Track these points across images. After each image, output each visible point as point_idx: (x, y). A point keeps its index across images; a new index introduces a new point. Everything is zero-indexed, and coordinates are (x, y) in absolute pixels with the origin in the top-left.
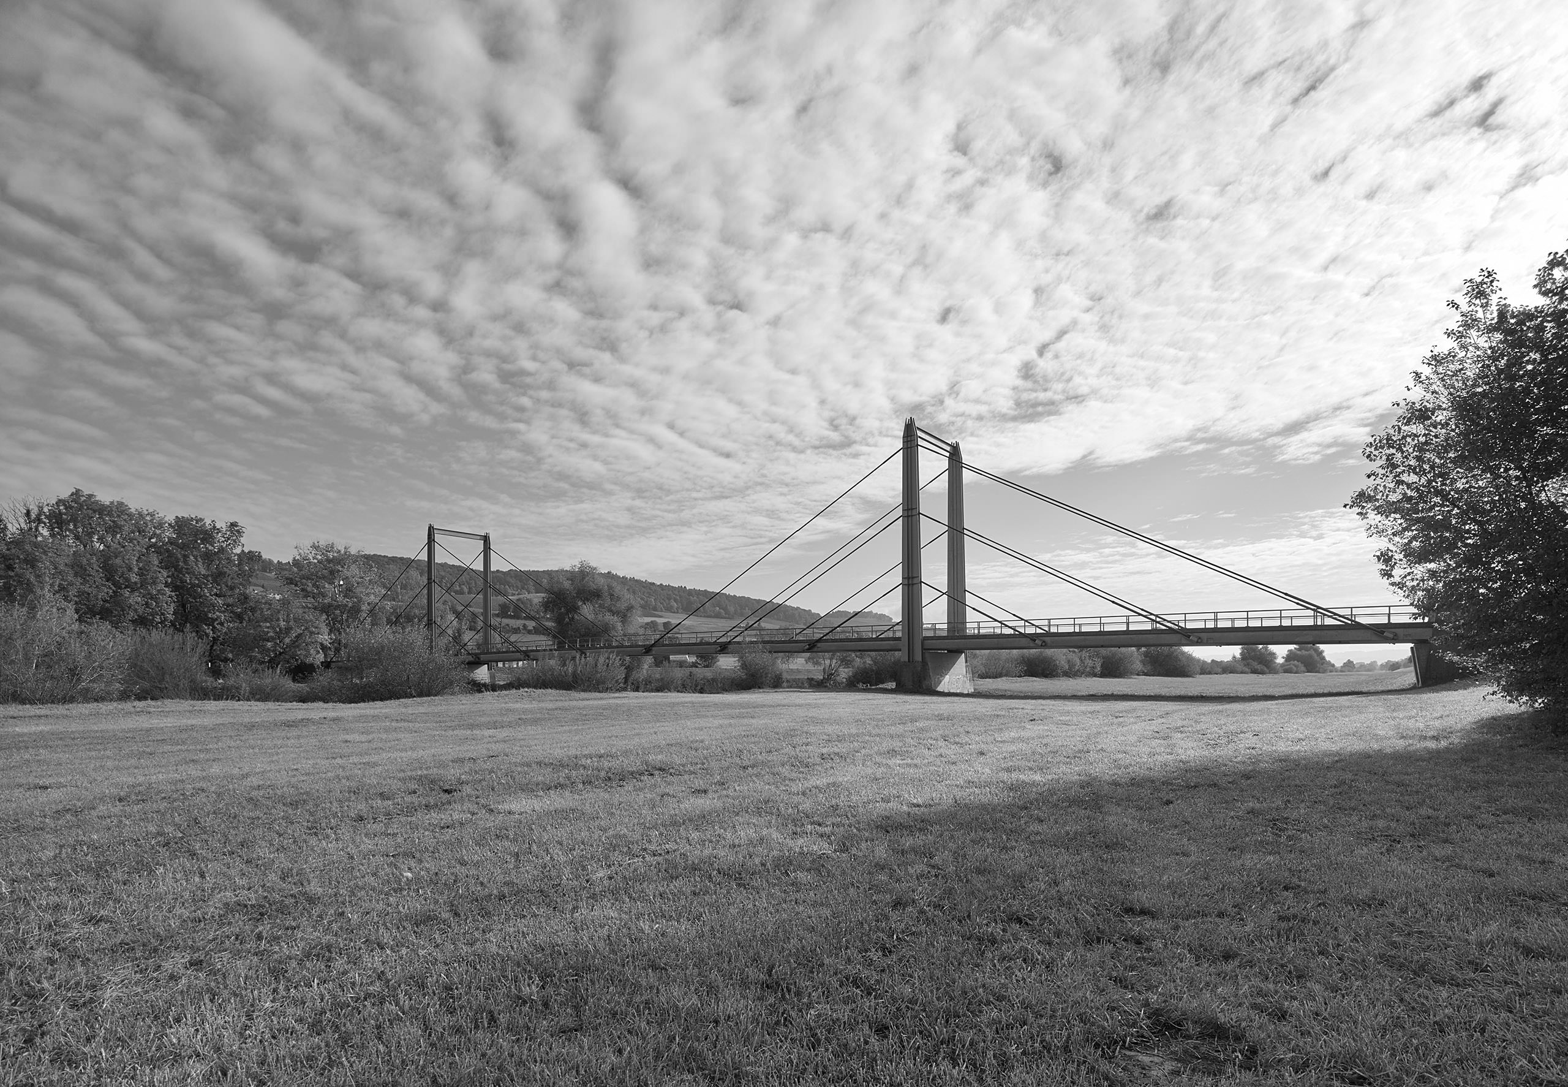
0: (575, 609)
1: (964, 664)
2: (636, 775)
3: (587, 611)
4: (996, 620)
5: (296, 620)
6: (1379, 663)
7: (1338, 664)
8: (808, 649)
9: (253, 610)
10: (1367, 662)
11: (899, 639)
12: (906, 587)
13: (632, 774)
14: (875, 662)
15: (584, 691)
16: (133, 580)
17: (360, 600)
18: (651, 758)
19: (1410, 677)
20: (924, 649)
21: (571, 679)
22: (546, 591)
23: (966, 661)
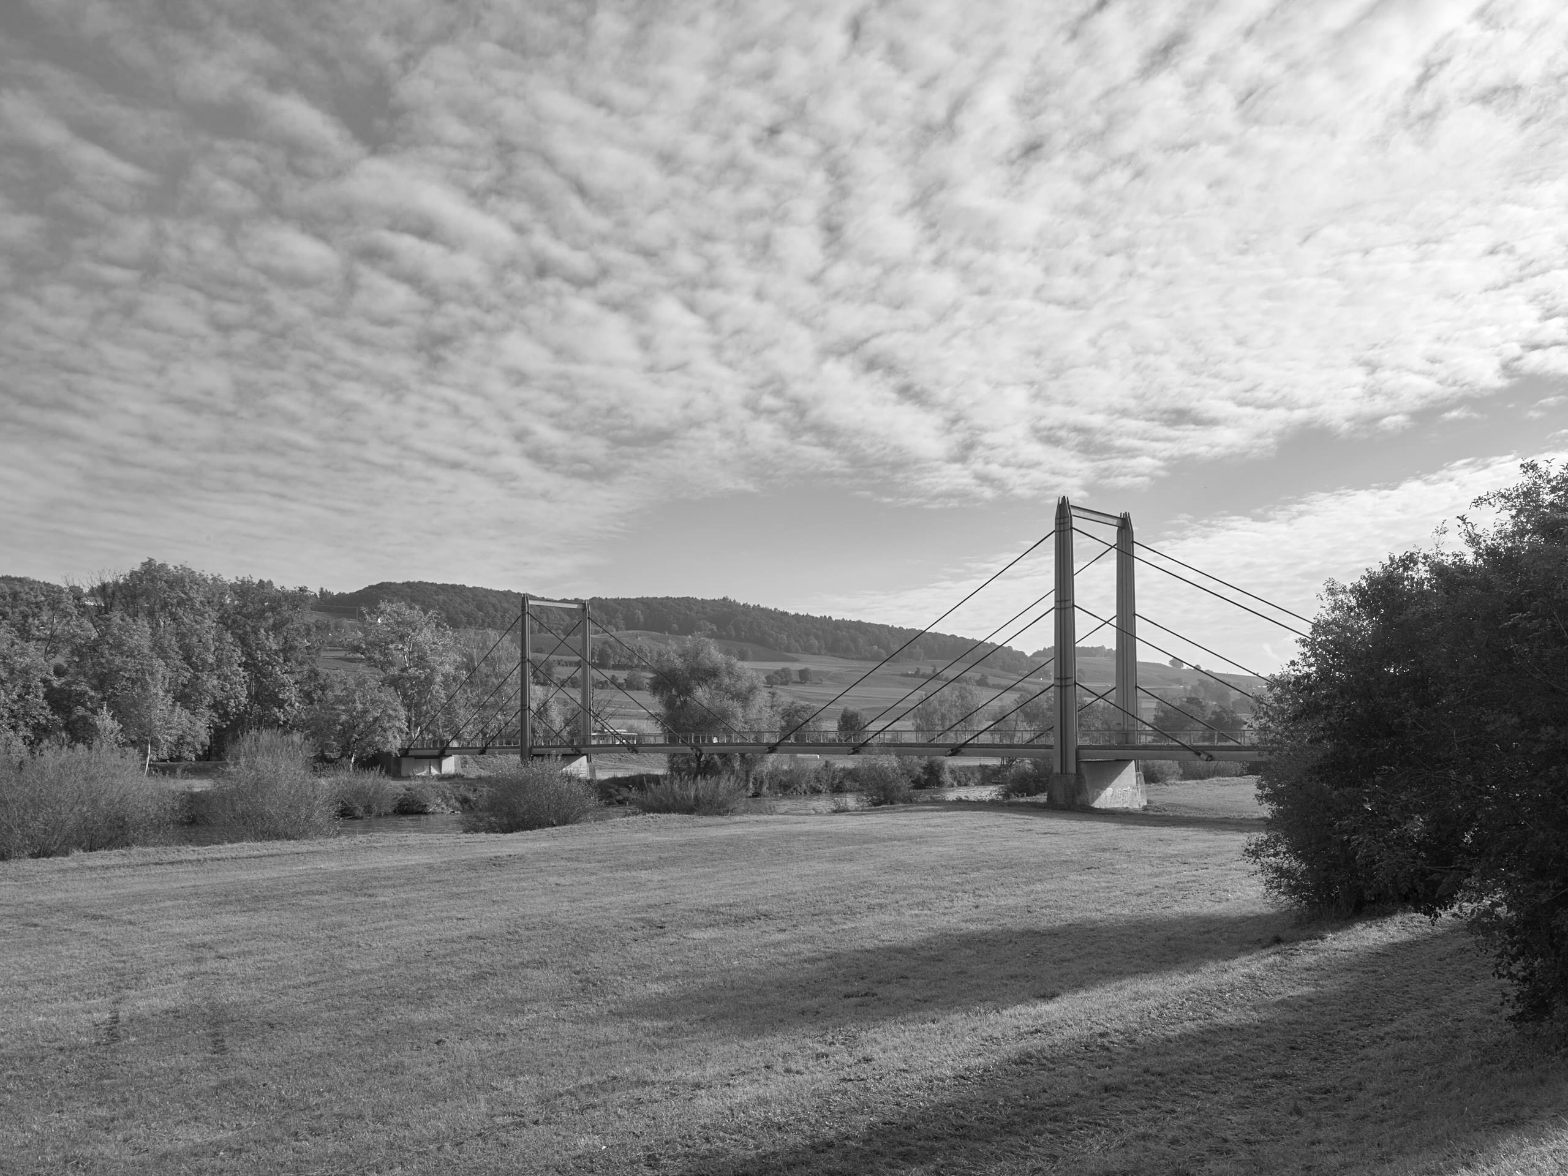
0: (688, 691)
1: (1134, 773)
2: (751, 919)
3: (702, 694)
5: (373, 702)
9: (323, 688)
11: (1050, 747)
12: (1059, 689)
13: (748, 918)
14: (1035, 765)
15: (706, 814)
16: (210, 661)
17: (433, 670)
18: (760, 907)
20: (1078, 759)
21: (692, 803)
22: (654, 671)
23: (1137, 769)
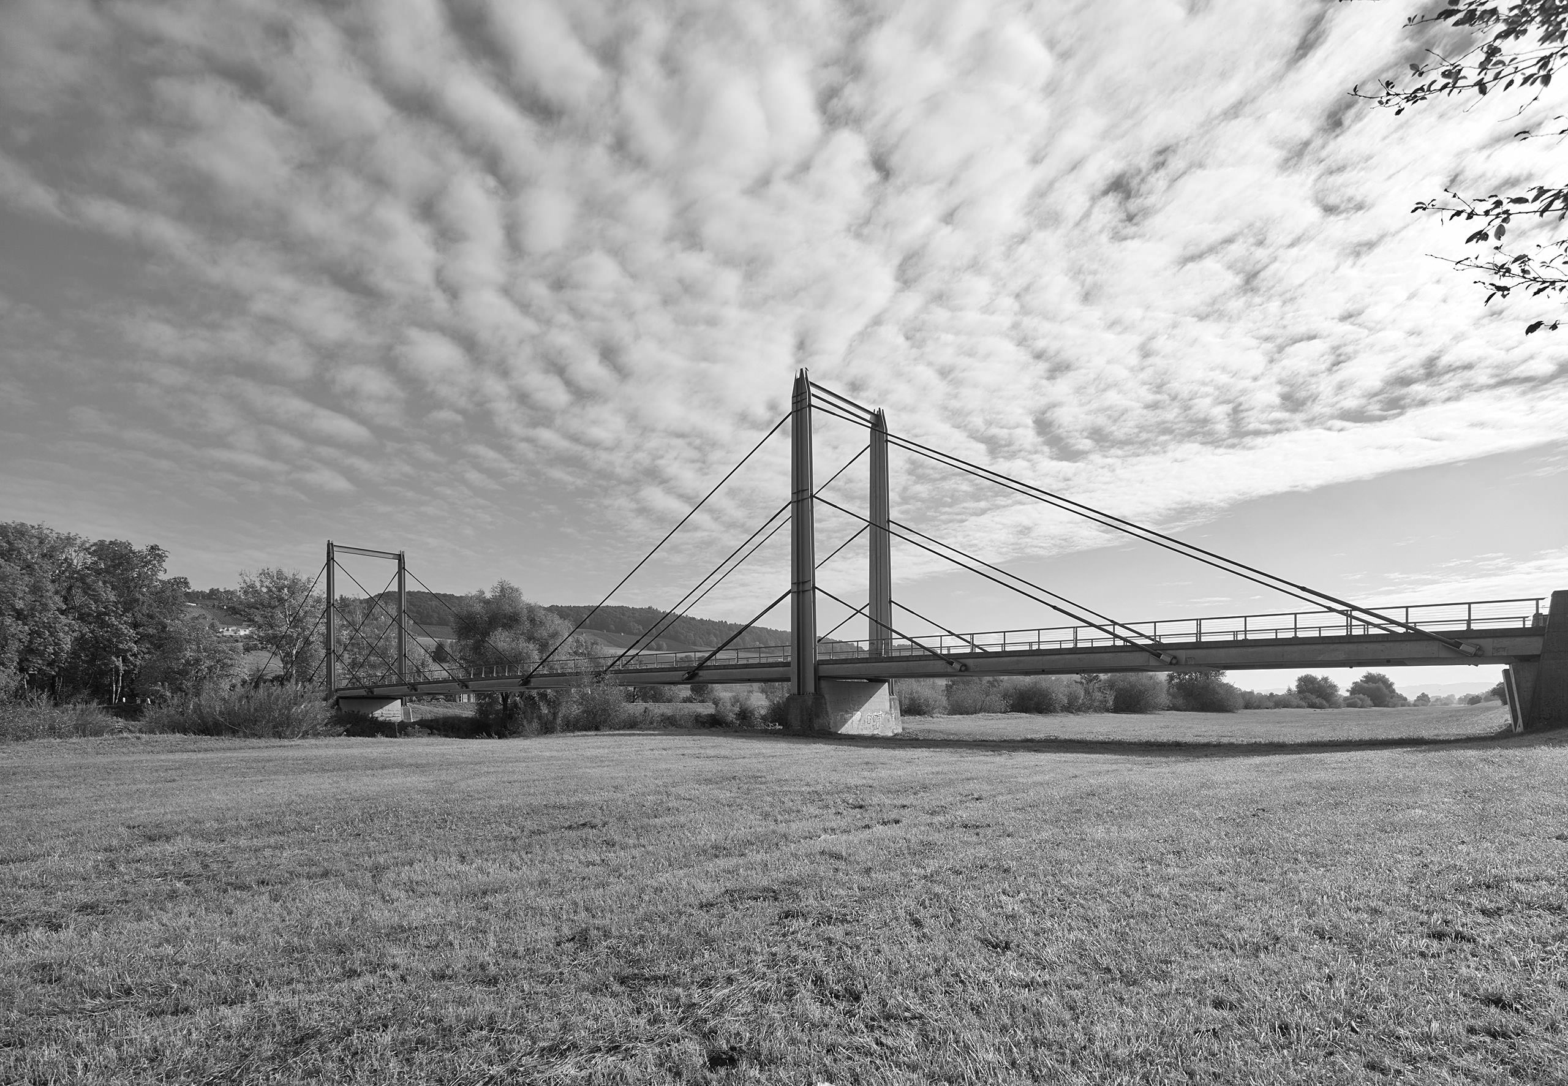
0: (488, 636)
1: (887, 696)
4: (904, 637)
6: (1457, 697)
7: (1412, 698)
8: (687, 679)
10: (1443, 695)
11: (787, 664)
12: (796, 595)
19: (1501, 717)
20: (818, 678)
23: (891, 693)
